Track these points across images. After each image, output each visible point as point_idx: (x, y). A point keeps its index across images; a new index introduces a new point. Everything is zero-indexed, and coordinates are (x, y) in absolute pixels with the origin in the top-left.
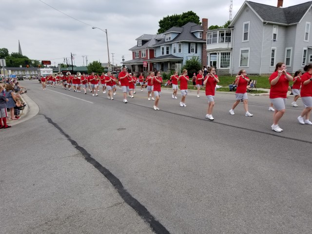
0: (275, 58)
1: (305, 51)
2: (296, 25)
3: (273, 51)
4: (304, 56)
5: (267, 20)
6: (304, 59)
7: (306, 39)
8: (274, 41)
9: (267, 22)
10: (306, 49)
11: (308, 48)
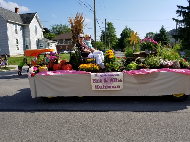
0: (19, 44)
1: (37, 41)
2: (29, 25)
3: (17, 40)
4: (37, 44)
5: (9, 20)
6: (37, 46)
7: (36, 34)
8: (16, 34)
9: (9, 21)
10: (37, 40)
11: (38, 40)
